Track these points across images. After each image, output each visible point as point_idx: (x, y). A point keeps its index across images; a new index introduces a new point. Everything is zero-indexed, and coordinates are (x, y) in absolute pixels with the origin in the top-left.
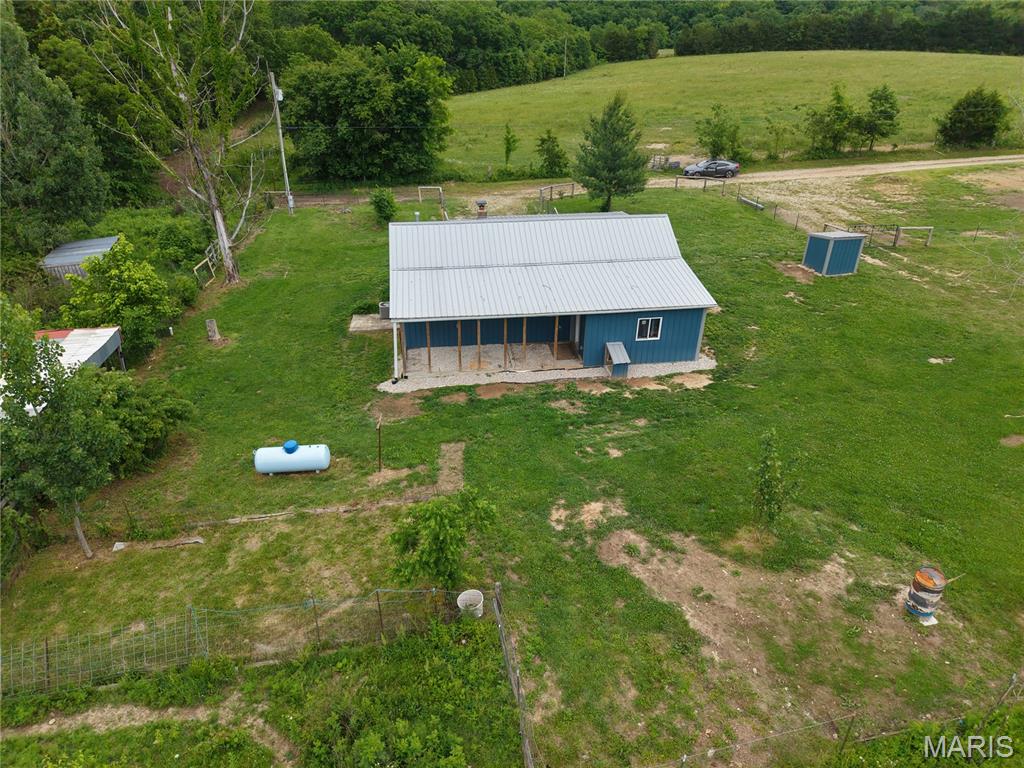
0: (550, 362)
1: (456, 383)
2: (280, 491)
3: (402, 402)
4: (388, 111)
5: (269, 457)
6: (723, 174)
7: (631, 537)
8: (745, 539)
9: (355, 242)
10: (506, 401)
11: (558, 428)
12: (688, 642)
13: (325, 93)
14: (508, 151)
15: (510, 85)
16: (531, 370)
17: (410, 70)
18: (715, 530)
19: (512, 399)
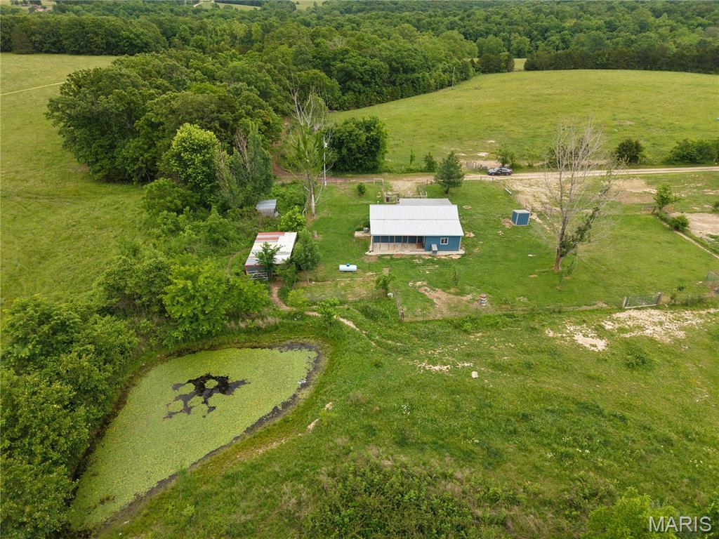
0: (415, 249)
1: (387, 253)
2: (346, 275)
3: (372, 257)
4: (363, 146)
5: (343, 267)
6: (505, 174)
7: (426, 288)
8: (452, 290)
9: (351, 203)
10: (401, 259)
11: (414, 266)
12: (433, 304)
13: (339, 138)
14: (411, 160)
15: (420, 94)
16: (409, 251)
17: (373, 128)
18: (446, 288)
19: (402, 258)
